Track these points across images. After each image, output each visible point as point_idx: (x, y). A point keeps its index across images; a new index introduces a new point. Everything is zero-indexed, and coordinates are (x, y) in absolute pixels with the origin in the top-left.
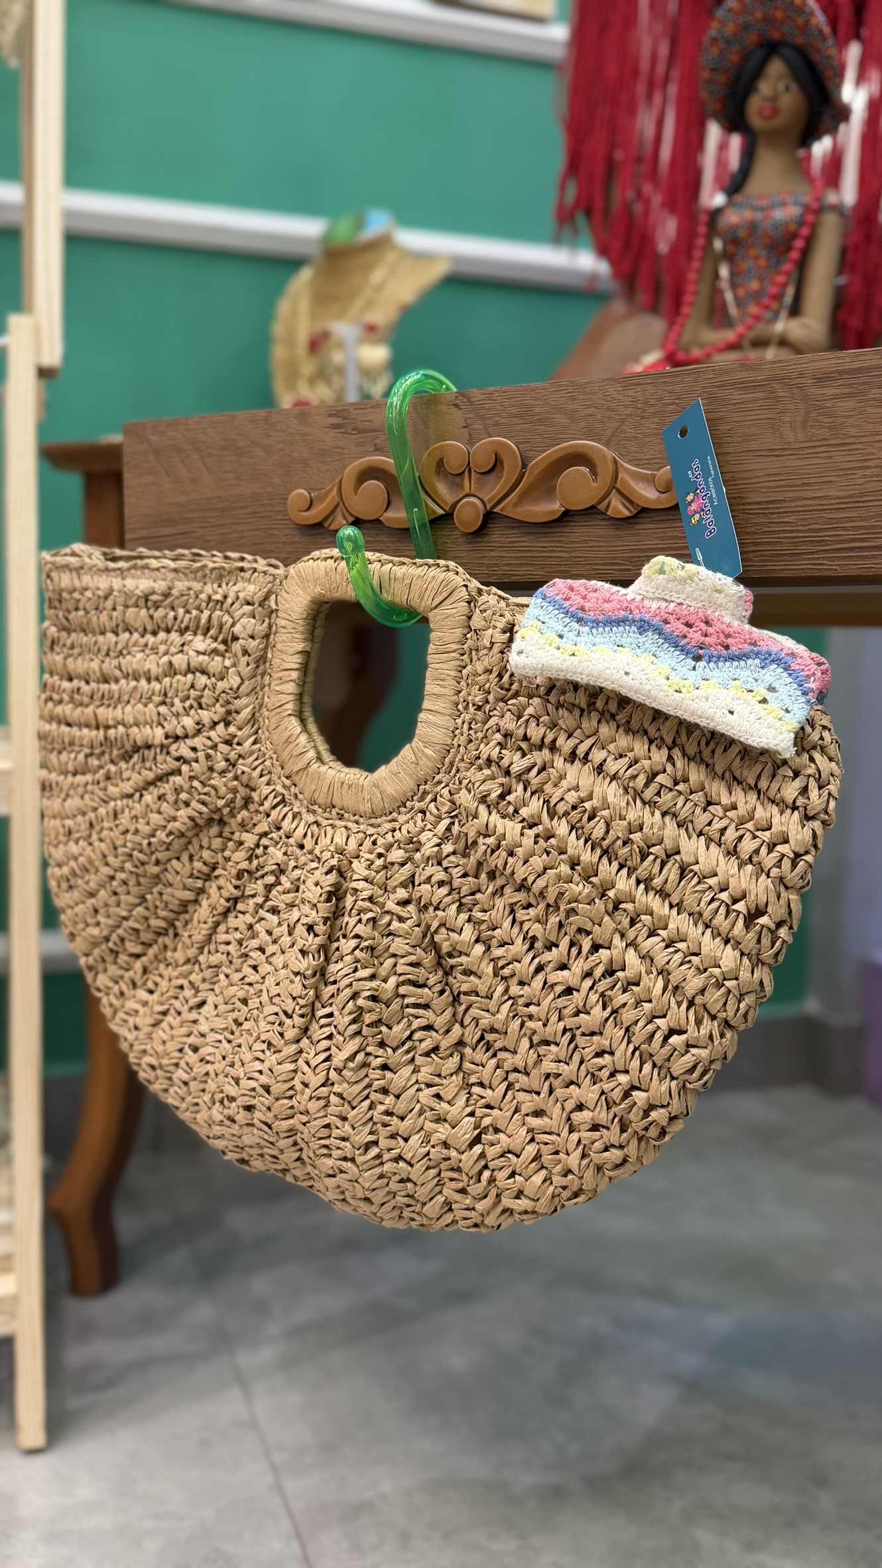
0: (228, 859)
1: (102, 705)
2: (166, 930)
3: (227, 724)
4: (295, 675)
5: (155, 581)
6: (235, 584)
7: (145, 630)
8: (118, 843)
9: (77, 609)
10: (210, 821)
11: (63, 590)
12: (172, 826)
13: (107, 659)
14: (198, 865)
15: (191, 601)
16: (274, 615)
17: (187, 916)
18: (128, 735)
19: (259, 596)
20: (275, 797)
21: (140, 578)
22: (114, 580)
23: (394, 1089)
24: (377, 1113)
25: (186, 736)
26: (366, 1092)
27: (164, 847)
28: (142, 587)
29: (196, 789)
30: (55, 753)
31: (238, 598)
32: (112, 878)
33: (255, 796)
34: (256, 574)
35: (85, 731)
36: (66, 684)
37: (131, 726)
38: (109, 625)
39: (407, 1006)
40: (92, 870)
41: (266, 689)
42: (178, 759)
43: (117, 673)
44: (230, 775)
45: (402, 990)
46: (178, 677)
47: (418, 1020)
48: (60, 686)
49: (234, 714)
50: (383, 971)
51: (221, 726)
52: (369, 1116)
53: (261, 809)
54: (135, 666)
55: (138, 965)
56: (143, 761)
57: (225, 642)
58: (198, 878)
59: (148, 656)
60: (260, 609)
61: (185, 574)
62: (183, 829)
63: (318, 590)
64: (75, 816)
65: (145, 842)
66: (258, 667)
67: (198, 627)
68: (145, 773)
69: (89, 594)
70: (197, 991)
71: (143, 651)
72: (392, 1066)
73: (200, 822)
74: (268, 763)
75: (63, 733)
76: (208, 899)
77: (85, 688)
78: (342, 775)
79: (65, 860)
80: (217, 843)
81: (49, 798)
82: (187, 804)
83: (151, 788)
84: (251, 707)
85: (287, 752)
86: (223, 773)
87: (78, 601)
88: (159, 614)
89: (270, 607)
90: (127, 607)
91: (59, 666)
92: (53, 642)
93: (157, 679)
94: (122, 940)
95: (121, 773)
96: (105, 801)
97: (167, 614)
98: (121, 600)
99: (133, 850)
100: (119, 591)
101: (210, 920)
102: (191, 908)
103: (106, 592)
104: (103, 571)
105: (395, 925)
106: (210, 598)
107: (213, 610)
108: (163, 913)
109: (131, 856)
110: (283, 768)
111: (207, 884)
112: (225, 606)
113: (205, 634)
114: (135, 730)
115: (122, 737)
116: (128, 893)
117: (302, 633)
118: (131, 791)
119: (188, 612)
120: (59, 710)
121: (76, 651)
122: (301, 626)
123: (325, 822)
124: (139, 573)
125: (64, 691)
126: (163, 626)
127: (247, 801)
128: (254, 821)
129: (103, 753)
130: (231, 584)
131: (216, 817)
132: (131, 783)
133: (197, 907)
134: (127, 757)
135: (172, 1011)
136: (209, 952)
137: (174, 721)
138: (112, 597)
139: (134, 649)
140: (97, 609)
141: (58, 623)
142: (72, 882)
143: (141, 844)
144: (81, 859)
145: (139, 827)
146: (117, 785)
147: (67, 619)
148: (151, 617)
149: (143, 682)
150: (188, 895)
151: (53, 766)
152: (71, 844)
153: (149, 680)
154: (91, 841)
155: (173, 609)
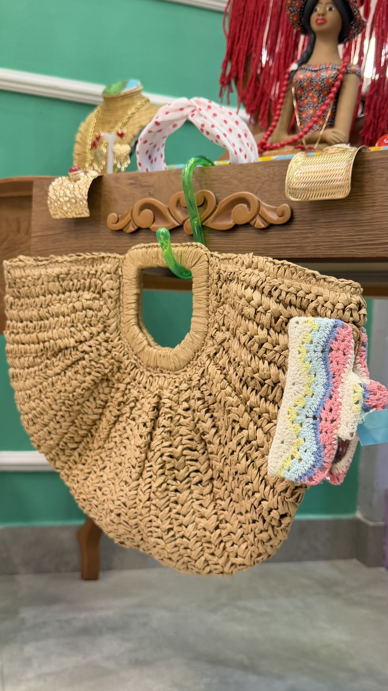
0: (112, 397)
1: (41, 331)
2: (87, 434)
3: (105, 332)
4: (134, 306)
5: (61, 268)
6: (100, 265)
7: (59, 292)
8: (57, 398)
9: (24, 286)
10: (102, 380)
11: (17, 278)
12: (84, 385)
13: (42, 309)
14: (99, 402)
15: (80, 275)
16: (121, 278)
17: (96, 427)
18: (56, 344)
19: (113, 269)
20: (132, 365)
21: (53, 267)
22: (42, 270)
23: (180, 501)
24: (172, 514)
25: (86, 341)
26: (167, 503)
27: (81, 396)
28: (55, 272)
29: (93, 365)
30: (17, 358)
31: (103, 271)
32: (56, 415)
33: (123, 366)
34: (110, 259)
35: (32, 346)
36: (20, 324)
37: (57, 339)
38: (41, 292)
39: (187, 460)
40: (45, 413)
41: (122, 313)
42: (82, 352)
43: (47, 315)
44: (109, 357)
45: (185, 452)
46: (78, 313)
47: (193, 467)
48: (17, 326)
49: (108, 328)
50: (175, 443)
51: (102, 333)
52: (168, 515)
53: (126, 371)
54: (56, 311)
55: (76, 453)
56: (65, 355)
57: (99, 293)
58: (99, 408)
59: (62, 304)
60: (114, 275)
61: (76, 263)
62: (89, 386)
63: (140, 263)
64: (31, 388)
65: (71, 395)
66: (116, 303)
67: (85, 287)
68: (66, 361)
69: (30, 278)
70: (103, 461)
71: (59, 303)
72: (180, 490)
73: (97, 381)
74: (126, 349)
75: (21, 348)
76: (105, 417)
77: (30, 325)
78: (160, 351)
79: (29, 410)
80: (107, 390)
81: (17, 382)
82: (90, 374)
83: (70, 369)
84: (116, 323)
85: (134, 343)
86: (105, 356)
87: (24, 282)
88: (65, 284)
89: (119, 274)
90: (49, 282)
91: (16, 316)
92: (12, 304)
93: (68, 315)
94: (66, 443)
95: (53, 363)
96: (46, 378)
97: (69, 283)
98: (46, 279)
99: (65, 400)
100: (45, 275)
101: (108, 427)
102: (98, 423)
103: (38, 276)
104: (36, 266)
105: (182, 420)
106: (89, 273)
107: (91, 279)
108: (84, 427)
109: (64, 403)
110: (133, 351)
111: (104, 410)
112: (97, 276)
113: (89, 290)
114: (59, 341)
115: (53, 345)
116: (65, 421)
117: (135, 285)
118: (59, 371)
119: (79, 281)
120: (17, 337)
121: (24, 307)
122: (134, 282)
123: (154, 375)
124: (53, 265)
125: (19, 328)
126: (67, 289)
127: (119, 368)
128: (124, 377)
129: (42, 355)
130: (98, 265)
131: (105, 378)
132: (59, 367)
133: (101, 422)
134: (55, 355)
135: (93, 472)
136: (109, 442)
137: (79, 334)
138: (41, 279)
139: (55, 302)
140: (34, 285)
141: (14, 295)
142: (35, 421)
143: (69, 397)
144: (38, 409)
145: (67, 388)
146: (52, 370)
147: (19, 292)
148: (61, 286)
149: (61, 318)
150: (96, 417)
151: (17, 365)
152: (31, 402)
153: (64, 316)
154: (42, 399)
155: (71, 280)
